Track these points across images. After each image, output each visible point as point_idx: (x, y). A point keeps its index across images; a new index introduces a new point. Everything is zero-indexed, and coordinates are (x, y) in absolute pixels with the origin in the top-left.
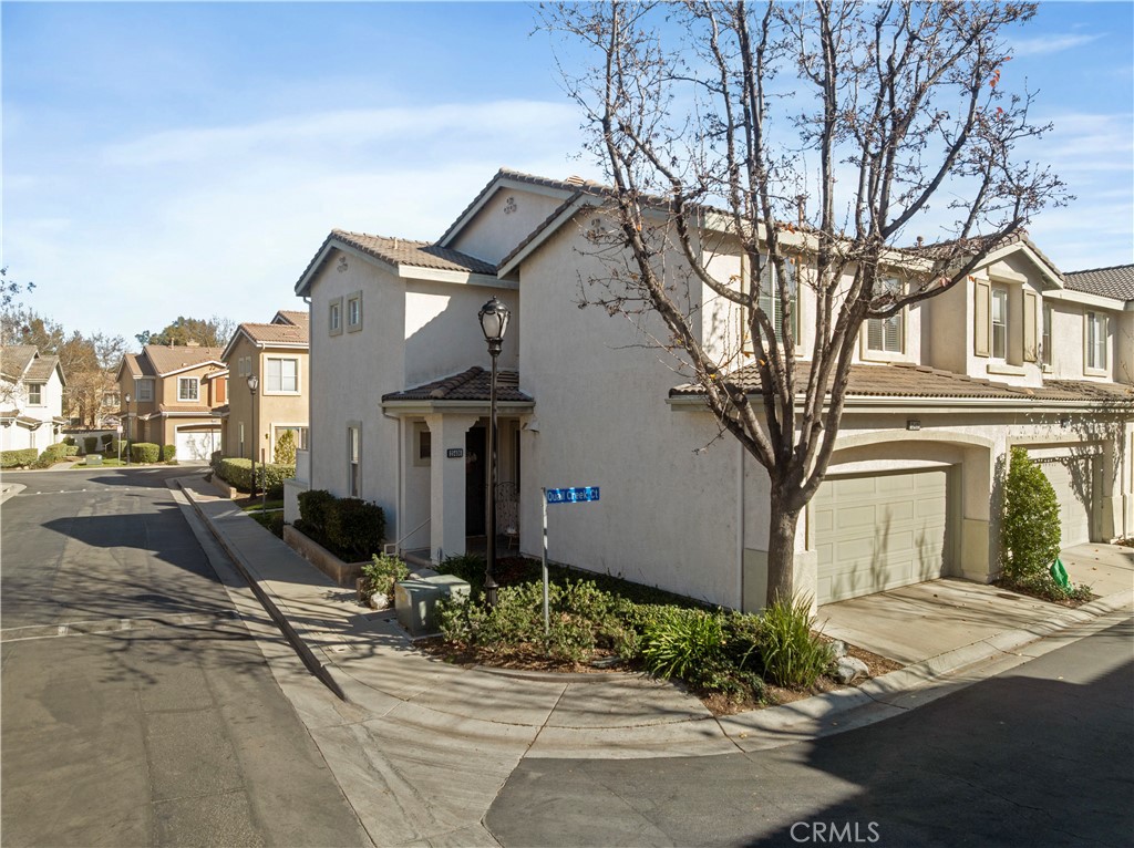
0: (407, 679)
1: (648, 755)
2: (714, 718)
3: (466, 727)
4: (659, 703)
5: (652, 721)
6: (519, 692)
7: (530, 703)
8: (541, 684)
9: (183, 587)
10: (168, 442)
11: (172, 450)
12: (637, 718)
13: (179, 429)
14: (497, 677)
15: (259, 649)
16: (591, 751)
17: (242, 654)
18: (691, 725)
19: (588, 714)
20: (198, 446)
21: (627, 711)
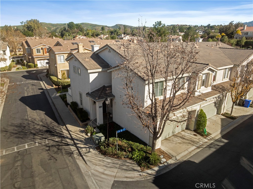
0: (96, 159)
1: (131, 180)
2: (141, 172)
3: (106, 172)
4: (134, 168)
5: (133, 172)
6: (113, 163)
7: (115, 166)
8: (116, 161)
9: (53, 127)
10: (36, 63)
11: (37, 65)
12: (130, 171)
13: (38, 60)
14: (110, 159)
15: (71, 148)
16: (124, 179)
17: (68, 150)
18: (138, 173)
19: (123, 170)
20: (42, 63)
21: (129, 169)
